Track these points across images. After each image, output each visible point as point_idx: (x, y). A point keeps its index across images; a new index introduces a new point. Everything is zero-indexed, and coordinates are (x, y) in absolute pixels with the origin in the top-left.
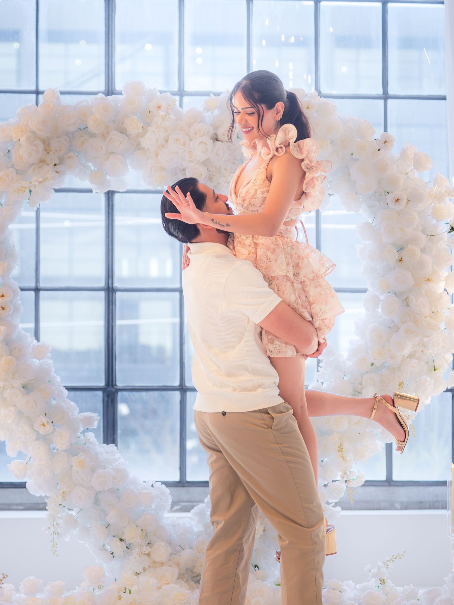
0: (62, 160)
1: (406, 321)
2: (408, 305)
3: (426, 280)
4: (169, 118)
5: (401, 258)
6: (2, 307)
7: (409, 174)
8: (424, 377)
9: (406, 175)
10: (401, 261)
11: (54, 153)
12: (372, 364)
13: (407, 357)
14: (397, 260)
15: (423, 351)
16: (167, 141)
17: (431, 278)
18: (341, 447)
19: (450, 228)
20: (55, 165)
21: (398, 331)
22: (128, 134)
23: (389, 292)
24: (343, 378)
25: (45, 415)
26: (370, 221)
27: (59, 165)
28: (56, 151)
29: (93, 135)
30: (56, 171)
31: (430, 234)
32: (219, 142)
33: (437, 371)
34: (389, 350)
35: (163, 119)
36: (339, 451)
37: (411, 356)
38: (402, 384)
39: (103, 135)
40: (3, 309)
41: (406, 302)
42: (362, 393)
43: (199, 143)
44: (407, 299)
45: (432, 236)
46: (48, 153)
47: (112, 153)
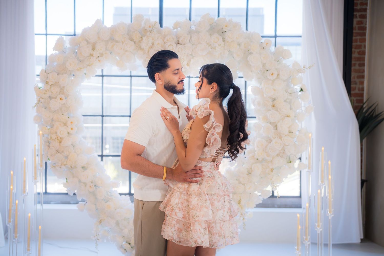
0: (102, 55)
1: (275, 137)
2: (277, 129)
3: (286, 116)
4: (153, 32)
5: (274, 105)
6: (71, 128)
7: (279, 61)
8: (285, 165)
9: (278, 62)
10: (274, 106)
11: (97, 51)
12: (257, 159)
13: (276, 156)
14: (271, 106)
15: (284, 153)
16: (153, 44)
17: (289, 116)
18: (240, 201)
19: (301, 89)
20: (98, 57)
21: (271, 142)
22: (134, 41)
23: (267, 122)
24: (243, 165)
25: (92, 182)
26: (258, 85)
27: (100, 57)
28: (99, 50)
29: (117, 42)
30: (99, 60)
31: (290, 92)
32: (180, 45)
33: (291, 163)
34: (266, 152)
35: (151, 32)
36: (239, 203)
37: (278, 155)
38: (273, 170)
39: (122, 42)
40: (72, 129)
41: (276, 127)
42: (251, 174)
43: (169, 46)
44: (276, 126)
45: (291, 93)
46: (94, 51)
47: (126, 51)
